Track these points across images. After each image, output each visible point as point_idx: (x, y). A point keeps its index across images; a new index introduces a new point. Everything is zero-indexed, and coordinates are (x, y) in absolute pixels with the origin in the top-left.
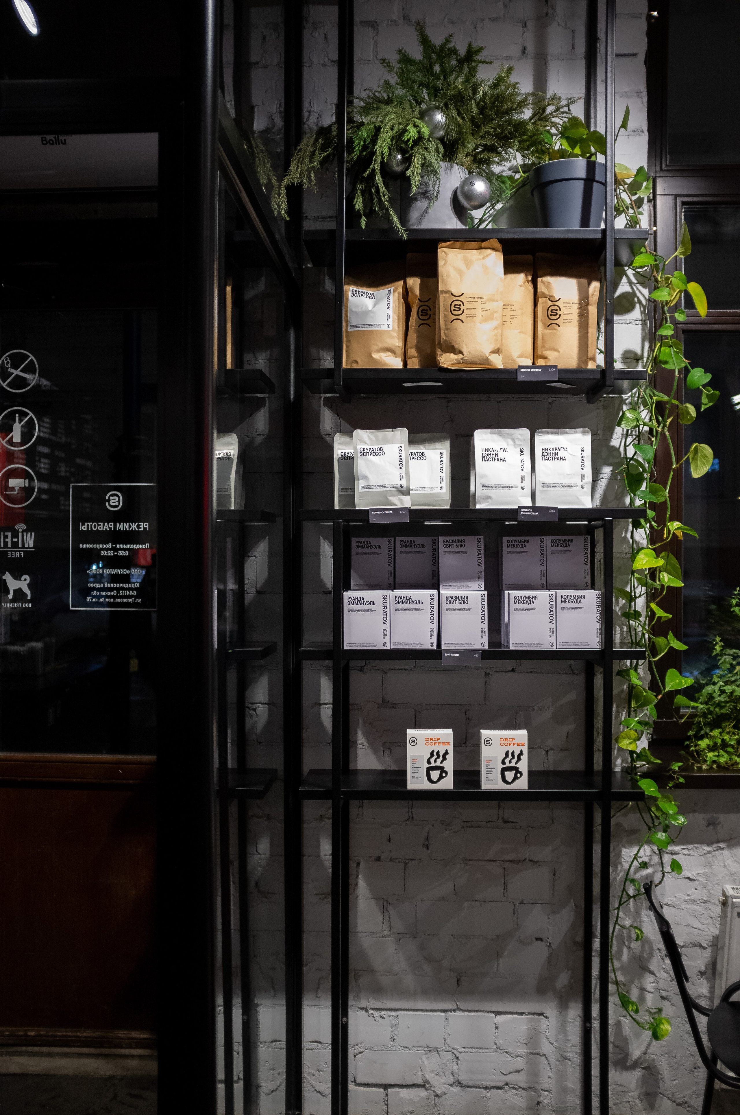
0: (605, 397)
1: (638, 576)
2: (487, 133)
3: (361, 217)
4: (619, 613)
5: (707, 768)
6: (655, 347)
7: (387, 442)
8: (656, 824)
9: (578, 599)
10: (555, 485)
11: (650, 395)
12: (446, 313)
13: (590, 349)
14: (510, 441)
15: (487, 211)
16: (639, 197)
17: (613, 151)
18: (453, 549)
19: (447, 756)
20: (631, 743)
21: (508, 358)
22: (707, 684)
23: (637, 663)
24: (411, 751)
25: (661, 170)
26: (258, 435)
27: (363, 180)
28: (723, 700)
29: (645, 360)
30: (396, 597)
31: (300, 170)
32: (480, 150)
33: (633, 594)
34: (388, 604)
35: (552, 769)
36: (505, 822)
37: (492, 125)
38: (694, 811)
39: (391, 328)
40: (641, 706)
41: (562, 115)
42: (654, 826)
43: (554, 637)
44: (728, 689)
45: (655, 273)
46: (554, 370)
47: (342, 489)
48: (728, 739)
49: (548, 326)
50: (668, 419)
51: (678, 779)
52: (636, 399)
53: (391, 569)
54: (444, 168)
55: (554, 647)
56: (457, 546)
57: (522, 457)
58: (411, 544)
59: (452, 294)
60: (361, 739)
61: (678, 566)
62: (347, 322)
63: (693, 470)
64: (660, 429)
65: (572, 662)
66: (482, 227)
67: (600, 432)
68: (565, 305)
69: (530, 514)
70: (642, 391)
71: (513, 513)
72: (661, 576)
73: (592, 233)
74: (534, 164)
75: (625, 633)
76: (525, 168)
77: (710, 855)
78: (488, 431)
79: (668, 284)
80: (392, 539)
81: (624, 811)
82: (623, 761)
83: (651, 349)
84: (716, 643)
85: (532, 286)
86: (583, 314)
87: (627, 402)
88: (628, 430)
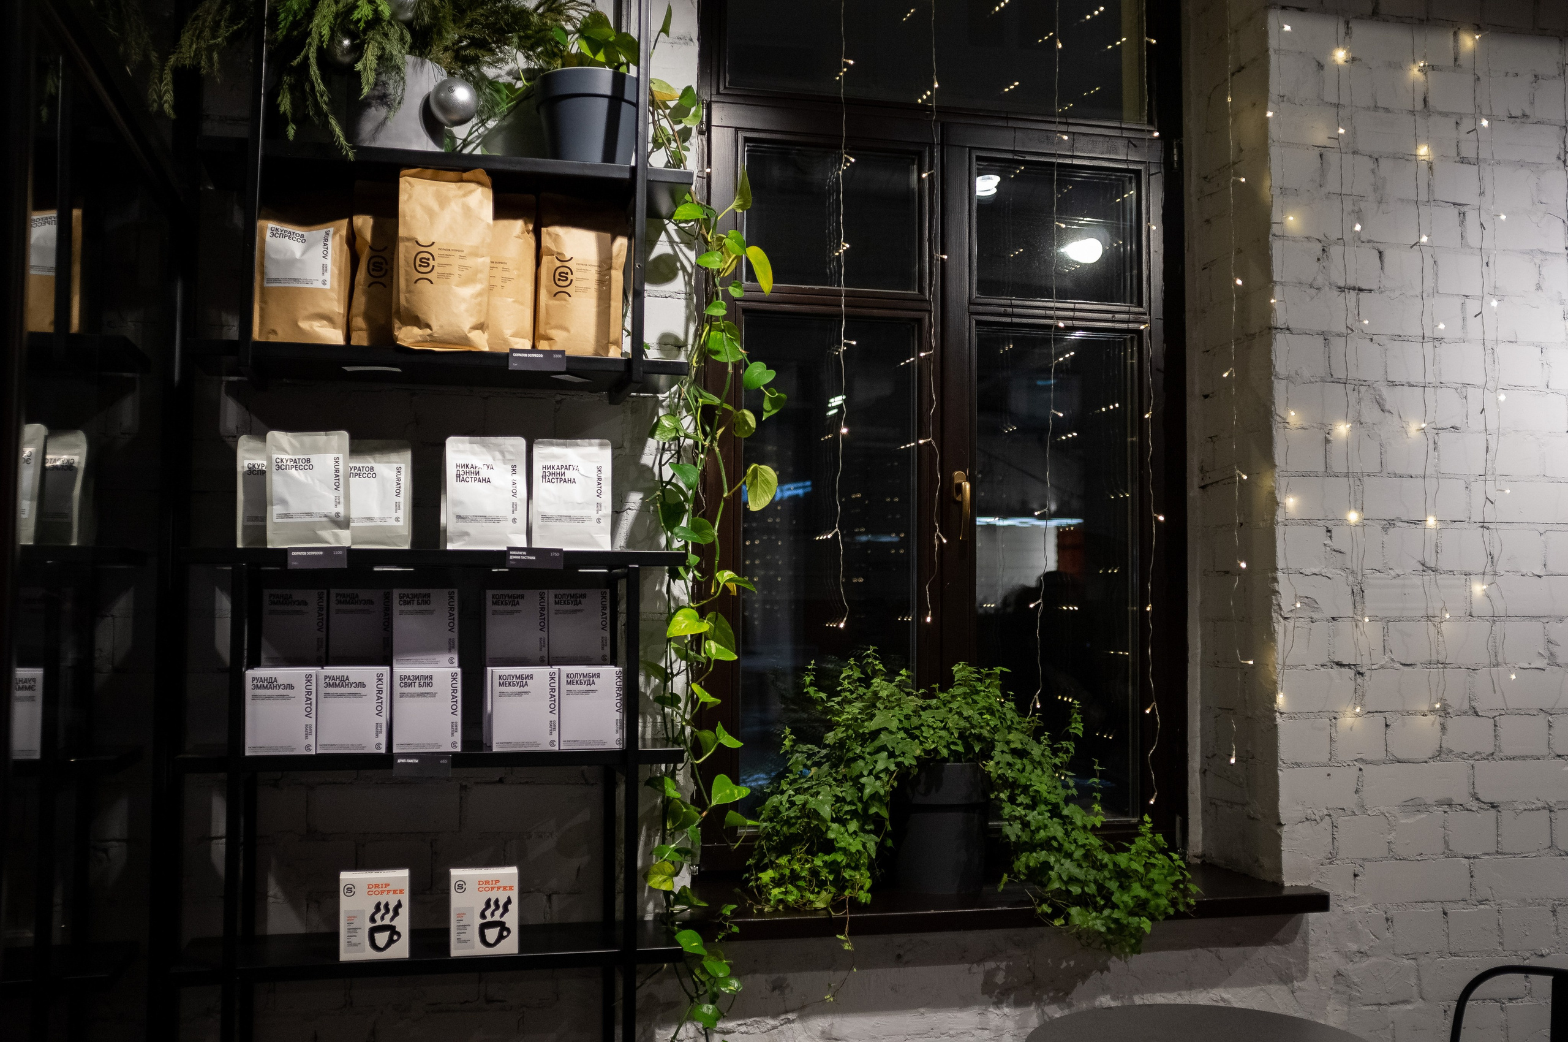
0: (633, 396)
1: (676, 646)
2: (474, 21)
3: (287, 124)
4: (651, 698)
5: (771, 910)
6: (703, 331)
7: (317, 450)
8: (700, 993)
9: (590, 679)
10: (560, 518)
11: (695, 396)
12: (408, 269)
13: (612, 330)
14: (498, 455)
15: (474, 129)
16: (685, 127)
17: (647, 61)
18: (415, 607)
19: (400, 910)
20: (665, 881)
21: (497, 336)
22: (772, 793)
23: (675, 768)
24: (346, 904)
25: (718, 93)
26: (123, 434)
27: (292, 71)
28: (792, 815)
29: (690, 347)
30: (326, 677)
31: (194, 46)
32: (465, 43)
33: (669, 671)
34: (313, 688)
35: (556, 921)
36: (489, 1001)
37: (482, 11)
38: (754, 971)
39: (328, 286)
40: (681, 827)
41: (580, 8)
42: (698, 996)
43: (556, 733)
44: (799, 799)
45: (704, 231)
46: (560, 356)
47: (248, 518)
48: (799, 869)
49: (555, 295)
50: (718, 429)
51: (731, 927)
52: (676, 400)
53: (323, 635)
54: (411, 64)
55: (556, 748)
56: (418, 604)
57: (515, 477)
58: (354, 599)
59: (417, 242)
60: (273, 890)
61: (731, 631)
62: (263, 273)
63: (752, 501)
64: (707, 443)
65: (585, 767)
66: (466, 151)
67: (627, 444)
68: (579, 267)
69: (524, 558)
70: (684, 390)
71: (500, 557)
72: (707, 646)
73: (618, 170)
74: (541, 69)
75: (659, 725)
76: (530, 74)
77: (775, 1031)
78: (466, 438)
79: (721, 247)
80: (325, 591)
81: (657, 976)
82: (656, 906)
83: (698, 335)
84: (786, 737)
85: (534, 238)
86: (604, 282)
87: (664, 404)
88: (664, 444)
